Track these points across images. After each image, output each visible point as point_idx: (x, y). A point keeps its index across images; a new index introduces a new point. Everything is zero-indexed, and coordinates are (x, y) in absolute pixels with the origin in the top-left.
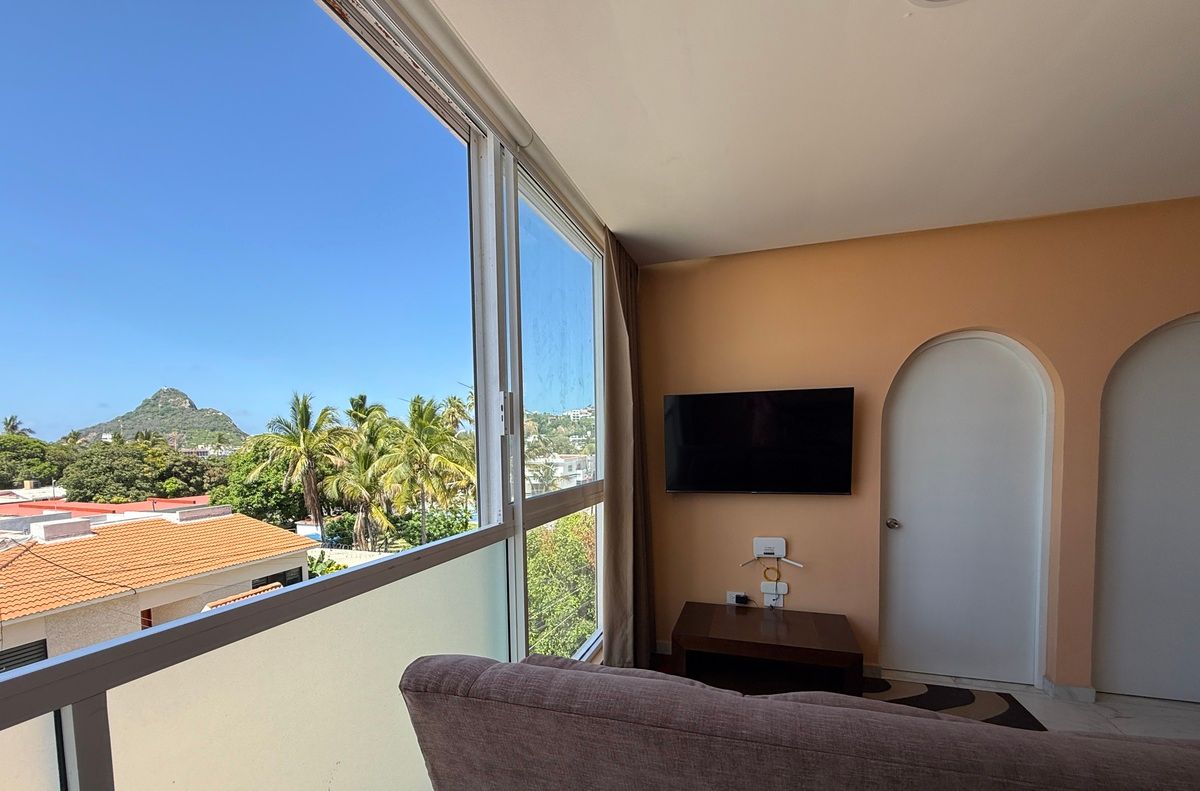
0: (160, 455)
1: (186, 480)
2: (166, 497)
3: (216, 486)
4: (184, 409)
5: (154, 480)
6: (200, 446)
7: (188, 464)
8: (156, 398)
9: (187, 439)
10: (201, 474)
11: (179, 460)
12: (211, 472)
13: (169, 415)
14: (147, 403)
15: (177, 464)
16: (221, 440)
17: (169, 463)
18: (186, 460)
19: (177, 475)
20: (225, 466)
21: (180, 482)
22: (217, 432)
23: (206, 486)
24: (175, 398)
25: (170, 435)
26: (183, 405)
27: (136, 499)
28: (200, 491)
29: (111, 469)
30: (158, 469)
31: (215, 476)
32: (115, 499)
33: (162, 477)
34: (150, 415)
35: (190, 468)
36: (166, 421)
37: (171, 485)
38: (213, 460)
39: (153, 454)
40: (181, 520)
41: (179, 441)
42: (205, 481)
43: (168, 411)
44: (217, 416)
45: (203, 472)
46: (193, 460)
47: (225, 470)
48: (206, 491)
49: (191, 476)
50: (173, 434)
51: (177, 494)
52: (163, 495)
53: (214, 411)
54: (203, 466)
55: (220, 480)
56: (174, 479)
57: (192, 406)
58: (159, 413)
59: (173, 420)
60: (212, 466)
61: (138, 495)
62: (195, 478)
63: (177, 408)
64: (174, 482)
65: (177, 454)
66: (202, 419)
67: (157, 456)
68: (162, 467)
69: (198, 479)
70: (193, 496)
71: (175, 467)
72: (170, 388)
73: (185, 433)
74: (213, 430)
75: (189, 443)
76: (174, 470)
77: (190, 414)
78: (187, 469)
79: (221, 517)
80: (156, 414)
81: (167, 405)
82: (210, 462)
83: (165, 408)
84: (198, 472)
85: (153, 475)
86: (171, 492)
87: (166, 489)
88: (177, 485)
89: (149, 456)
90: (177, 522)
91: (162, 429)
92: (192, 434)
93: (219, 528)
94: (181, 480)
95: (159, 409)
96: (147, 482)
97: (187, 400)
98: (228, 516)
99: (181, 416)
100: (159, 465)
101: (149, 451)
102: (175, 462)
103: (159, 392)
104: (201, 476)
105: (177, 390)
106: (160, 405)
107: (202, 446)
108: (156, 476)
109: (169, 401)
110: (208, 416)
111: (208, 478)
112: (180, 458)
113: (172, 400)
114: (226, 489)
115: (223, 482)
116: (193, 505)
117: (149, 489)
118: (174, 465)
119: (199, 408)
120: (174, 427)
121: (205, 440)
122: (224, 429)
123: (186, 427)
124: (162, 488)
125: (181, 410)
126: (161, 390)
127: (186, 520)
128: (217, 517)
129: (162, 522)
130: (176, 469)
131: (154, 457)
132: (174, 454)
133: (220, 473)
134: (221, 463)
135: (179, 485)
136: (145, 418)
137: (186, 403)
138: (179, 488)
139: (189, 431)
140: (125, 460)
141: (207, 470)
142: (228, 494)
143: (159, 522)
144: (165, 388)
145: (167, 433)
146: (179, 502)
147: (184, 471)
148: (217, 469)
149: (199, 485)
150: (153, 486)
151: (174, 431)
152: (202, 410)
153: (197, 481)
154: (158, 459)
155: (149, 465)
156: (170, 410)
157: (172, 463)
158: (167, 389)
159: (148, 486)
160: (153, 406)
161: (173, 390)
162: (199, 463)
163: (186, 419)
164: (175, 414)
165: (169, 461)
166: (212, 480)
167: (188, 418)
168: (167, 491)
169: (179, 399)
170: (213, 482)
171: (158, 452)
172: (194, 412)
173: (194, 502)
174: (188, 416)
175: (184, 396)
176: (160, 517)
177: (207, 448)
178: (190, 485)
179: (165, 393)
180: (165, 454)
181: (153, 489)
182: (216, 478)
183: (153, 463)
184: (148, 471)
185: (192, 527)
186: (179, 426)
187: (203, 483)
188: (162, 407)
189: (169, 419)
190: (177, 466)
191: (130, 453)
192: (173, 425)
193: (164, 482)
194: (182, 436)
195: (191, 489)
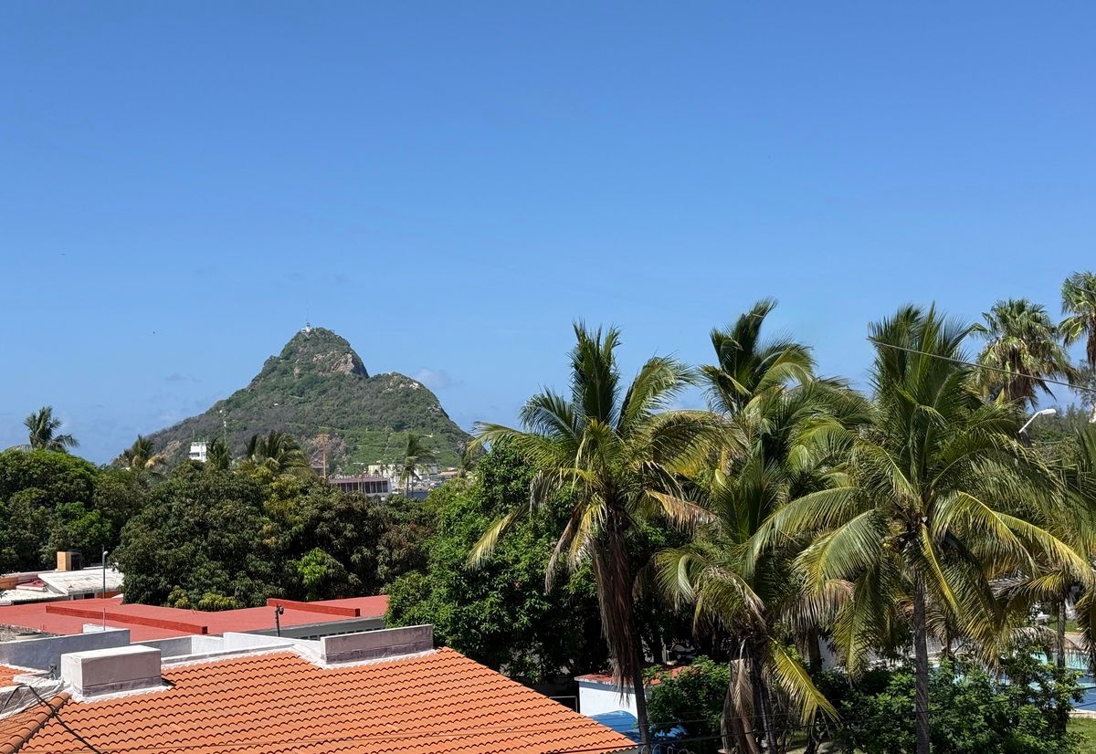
0: (293, 494)
1: (342, 556)
2: (300, 598)
3: (401, 573)
4: (341, 377)
5: (281, 553)
6: (372, 468)
7: (347, 514)
8: (289, 353)
9: (347, 451)
10: (370, 540)
11: (329, 507)
12: (392, 535)
13: (313, 393)
14: (272, 366)
15: (327, 515)
16: (415, 451)
17: (310, 511)
18: (343, 506)
19: (324, 542)
20: (421, 521)
21: (330, 560)
22: (406, 433)
23: (382, 570)
24: (325, 352)
25: (314, 442)
26: (341, 368)
27: (247, 601)
28: (369, 586)
29: (203, 527)
30: (290, 527)
31: (400, 546)
32: (207, 599)
33: (297, 547)
34: (277, 396)
35: (349, 526)
36: (308, 407)
37: (312, 566)
38: (397, 505)
39: (281, 491)
40: (330, 659)
41: (331, 456)
42: (380, 558)
43: (313, 382)
44: (408, 392)
45: (377, 534)
46: (357, 506)
47: (421, 530)
48: (382, 583)
49: (352, 544)
50: (321, 440)
51: (325, 589)
52: (297, 592)
53: (403, 379)
54: (376, 520)
55: (411, 554)
56: (318, 553)
57: (359, 368)
58: (295, 389)
59: (321, 405)
60: (396, 522)
61: (251, 589)
62: (360, 551)
63: (329, 375)
64: (319, 559)
65: (326, 489)
66: (378, 402)
67: (289, 496)
68: (296, 522)
69: (367, 552)
70: (357, 595)
71: (321, 524)
72: (317, 329)
73: (343, 436)
74: (399, 428)
75: (350, 461)
76: (318, 530)
77: (354, 389)
78: (345, 528)
79: (410, 655)
80: (290, 392)
81: (310, 369)
82: (390, 511)
83: (306, 376)
84: (367, 534)
85: (280, 542)
86: (312, 583)
87: (302, 578)
88: (324, 568)
89: (273, 495)
90: (322, 664)
91: (300, 428)
92: (357, 438)
93: (406, 685)
94: (334, 556)
95: (296, 380)
96: (268, 560)
97: (349, 356)
98: (423, 654)
99: (336, 394)
100: (290, 518)
101: (274, 485)
102: (322, 510)
103: (296, 338)
104: (372, 546)
105: (329, 331)
106: (297, 371)
107: (376, 467)
108: (284, 544)
109: (315, 359)
110: (390, 394)
111: (387, 552)
112: (331, 500)
113: (320, 357)
114: (423, 580)
115: (418, 562)
116: (354, 619)
117: (270, 576)
118: (318, 519)
119: (371, 375)
120: (323, 423)
121: (381, 454)
122: (423, 425)
123: (345, 421)
124: (295, 574)
125: (337, 380)
126: (299, 333)
127: (340, 659)
128: (403, 657)
129: (293, 661)
130: (323, 528)
131: (283, 497)
132: (321, 489)
133: (412, 539)
134: (415, 513)
135: (329, 568)
136: (269, 402)
137: (346, 362)
138: (326, 575)
139: (352, 432)
140: (229, 506)
141: (385, 530)
142: (426, 594)
143: (286, 662)
144: (308, 330)
145: (308, 437)
146: (326, 610)
147: (338, 533)
148: (406, 528)
149: (368, 569)
150: (279, 569)
151: (323, 432)
152: (378, 378)
153: (363, 558)
154: (291, 504)
155: (272, 518)
156: (316, 382)
157: (316, 512)
158: (312, 332)
159: (269, 570)
160: (285, 372)
161: (323, 332)
162: (370, 512)
163: (345, 401)
164: (324, 392)
165: (310, 507)
166: (395, 556)
167: (350, 399)
168: (304, 582)
169: (333, 355)
170: (397, 562)
171: (290, 487)
172: (362, 384)
173: (357, 612)
174: (349, 395)
175: (343, 346)
176: (289, 649)
177: (388, 474)
178: (350, 567)
179: (306, 340)
180: (304, 491)
181: (278, 576)
182: (403, 551)
183: (281, 513)
184: (271, 533)
185: (351, 677)
186: (333, 421)
187: (376, 564)
188: (300, 375)
189: (313, 404)
190: (326, 521)
191: (238, 489)
192: (320, 418)
193: (299, 560)
194: (338, 445)
195: (352, 577)
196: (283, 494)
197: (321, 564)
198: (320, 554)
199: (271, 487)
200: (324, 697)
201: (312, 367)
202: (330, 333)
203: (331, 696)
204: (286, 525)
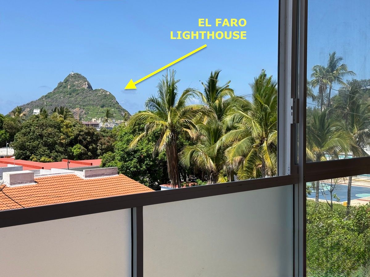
0: (71, 127)
1: (86, 146)
2: (73, 159)
3: (106, 152)
4: (84, 89)
5: (67, 145)
6: (93, 120)
7: (88, 134)
8: (66, 81)
9: (85, 114)
10: (95, 142)
11: (82, 131)
12: (102, 140)
13: (74, 94)
14: (60, 85)
15: (81, 133)
16: (108, 115)
17: (76, 132)
18: (87, 131)
19: (81, 142)
20: (111, 136)
21: (82, 148)
22: (105, 108)
23: (99, 151)
24: (78, 81)
25: (74, 110)
26: (84, 87)
27: (55, 160)
28: (95, 156)
29: (41, 136)
31: (105, 144)
32: (43, 159)
33: (72, 143)
34: (62, 95)
35: (89, 137)
36: (72, 99)
37: (77, 149)
38: (104, 131)
39: (67, 125)
40: (86, 177)
41: (80, 115)
42: (98, 147)
43: (74, 91)
44: (106, 95)
45: (98, 140)
46: (91, 131)
47: (112, 139)
48: (99, 156)
49: (89, 143)
50: (77, 110)
51: (80, 157)
52: (71, 157)
53: (104, 91)
54: (97, 136)
55: (108, 147)
56: (78, 145)
57: (90, 87)
58: (68, 93)
59: (77, 98)
60: (104, 136)
61: (57, 156)
62: (92, 145)
63: (80, 89)
64: (79, 147)
65: (81, 125)
66: (96, 98)
67: (69, 127)
68: (71, 136)
69: (94, 146)
70: (91, 159)
71: (80, 136)
72: (76, 74)
73: (84, 109)
74: (102, 107)
75: (86, 117)
76: (79, 138)
77: (88, 94)
78: (87, 138)
79: (111, 176)
80: (66, 94)
81: (73, 86)
82: (102, 133)
83: (72, 89)
84: (94, 140)
85: (66, 141)
86: (77, 155)
87: (73, 153)
88: (80, 150)
89: (64, 127)
90: (84, 178)
91: (70, 106)
92: (88, 110)
93: (110, 185)
94: (83, 146)
95: (68, 90)
96: (63, 147)
97: (86, 82)
98: (114, 176)
99: (82, 95)
100: (70, 134)
101: (65, 123)
102: (80, 132)
103: (69, 76)
104: (96, 144)
105: (80, 74)
106: (69, 87)
107: (95, 119)
108: (68, 142)
109: (75, 83)
110: (100, 95)
111: (101, 146)
112: (83, 129)
113: (77, 82)
114: (113, 154)
115: (111, 149)
116: (91, 166)
117: (63, 152)
118: (79, 135)
119: (94, 89)
120: (77, 104)
121: (97, 115)
122: (111, 106)
123: (85, 104)
124: (71, 152)
125: (82, 91)
126: (70, 74)
127: (89, 176)
128: (108, 176)
129: (74, 177)
130: (80, 138)
131: (67, 127)
132: (79, 125)
133: (108, 142)
134: (109, 134)
135: (82, 150)
136: (59, 97)
137: (85, 85)
138: (81, 152)
139: (87, 108)
140: (50, 129)
141: (100, 139)
142: (113, 159)
143: (72, 177)
144: (73, 73)
145: (72, 109)
146: (81, 163)
147: (85, 139)
148: (107, 139)
149: (94, 151)
150: (66, 150)
151: (77, 107)
152: (96, 90)
153: (93, 148)
154: (70, 130)
155: (64, 134)
156: (75, 91)
157: (78, 132)
158: (74, 74)
159: (63, 150)
160: (65, 87)
161: (78, 74)
162: (95, 133)
163: (85, 97)
164: (78, 94)
165: (76, 131)
166: (103, 147)
167: (87, 96)
168: (74, 154)
169: (81, 82)
170: (104, 149)
171: (70, 124)
172: (90, 92)
173: (92, 164)
174: (86, 95)
175: (85, 79)
176: (73, 173)
177: (99, 121)
178: (89, 150)
179: (72, 77)
180: (74, 126)
181: (65, 152)
182: (106, 146)
183: (67, 132)
184: (64, 139)
185: (93, 182)
186: (81, 104)
187: (97, 149)
188: (70, 88)
189: (74, 98)
190: (81, 135)
191: (52, 124)
192: (76, 103)
193: (73, 147)
194: (82, 112)
195: (89, 153)
196: (67, 126)
197: (80, 149)
198: (79, 146)
199: (64, 124)
200: (84, 188)
201: (74, 86)
202: (80, 75)
203: (87, 188)
204: (69, 137)
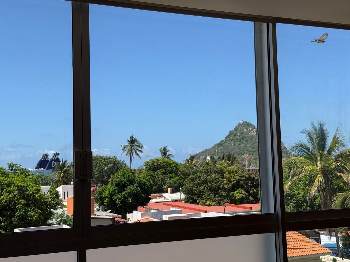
0: (233, 172)
1: (247, 191)
5: (229, 190)
7: (249, 179)
8: (236, 129)
11: (243, 176)
13: (244, 141)
14: (231, 133)
15: (243, 178)
17: (238, 177)
18: (248, 176)
19: (242, 187)
21: (244, 192)
27: (219, 204)
28: (256, 200)
29: (206, 181)
32: (208, 203)
33: (234, 188)
34: (233, 142)
35: (250, 182)
37: (239, 194)
39: (229, 171)
42: (259, 192)
45: (258, 185)
46: (252, 176)
49: (251, 188)
51: (242, 201)
54: (258, 180)
56: (240, 190)
58: (238, 140)
59: (246, 145)
61: (220, 200)
62: (253, 190)
63: (248, 136)
64: (241, 192)
65: (243, 171)
67: (231, 173)
68: (233, 181)
69: (255, 190)
71: (241, 181)
72: (245, 122)
76: (240, 183)
78: (248, 183)
80: (236, 141)
83: (241, 136)
84: (255, 185)
85: (228, 186)
86: (238, 199)
87: (235, 197)
88: (242, 195)
89: (227, 172)
91: (240, 152)
95: (238, 137)
97: (255, 130)
99: (251, 142)
100: (232, 179)
102: (241, 177)
103: (238, 125)
104: (257, 188)
105: (249, 122)
106: (239, 134)
108: (230, 187)
109: (244, 131)
112: (244, 174)
113: (246, 130)
116: (250, 210)
118: (240, 180)
123: (253, 150)
124: (233, 196)
125: (251, 137)
126: (239, 123)
130: (242, 183)
131: (229, 173)
132: (241, 171)
136: (230, 144)
138: (243, 197)
140: (214, 175)
146: (242, 207)
147: (246, 184)
149: (255, 195)
151: (247, 153)
153: (254, 192)
154: (232, 175)
155: (227, 179)
156: (245, 138)
158: (243, 123)
159: (226, 195)
160: (235, 135)
161: (247, 122)
162: (256, 178)
163: (254, 144)
164: (247, 141)
168: (236, 199)
169: (250, 129)
171: (232, 170)
173: (251, 208)
175: (253, 127)
178: (250, 194)
179: (241, 125)
180: (236, 171)
181: (228, 196)
183: (229, 178)
184: (226, 184)
186: (250, 150)
187: (258, 194)
189: (244, 144)
191: (216, 170)
192: (246, 149)
193: (235, 192)
199: (226, 170)
201: (243, 133)
204: (231, 182)
